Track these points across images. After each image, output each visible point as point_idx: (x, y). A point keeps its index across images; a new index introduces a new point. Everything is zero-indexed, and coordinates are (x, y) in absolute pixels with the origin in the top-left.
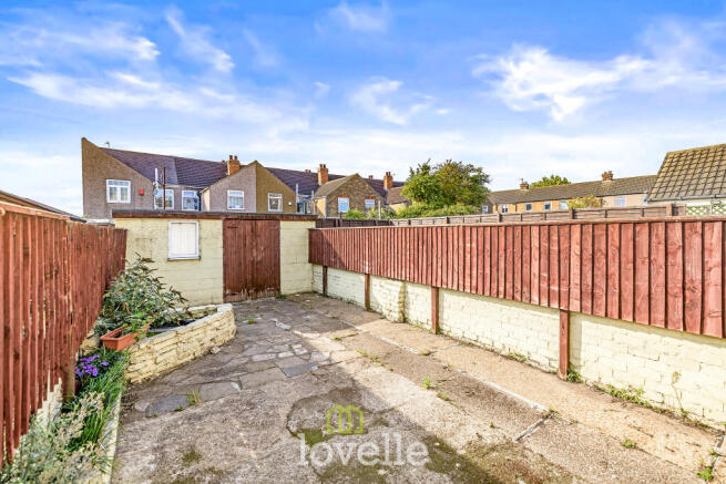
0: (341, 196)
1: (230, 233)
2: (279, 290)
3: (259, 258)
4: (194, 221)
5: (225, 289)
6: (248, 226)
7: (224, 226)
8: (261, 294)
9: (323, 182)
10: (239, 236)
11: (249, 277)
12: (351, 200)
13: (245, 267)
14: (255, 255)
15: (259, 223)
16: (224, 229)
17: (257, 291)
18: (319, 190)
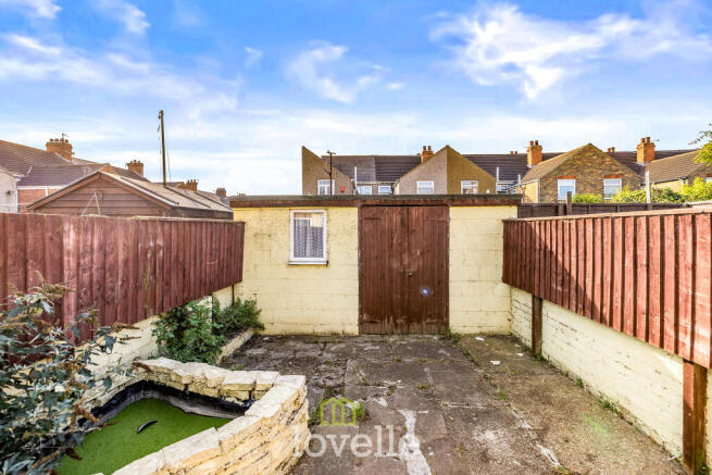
0: (562, 178)
1: (369, 227)
2: (446, 324)
3: (413, 269)
4: (321, 210)
5: (361, 313)
6: (396, 216)
7: (360, 215)
8: (416, 326)
9: (535, 163)
10: (383, 232)
11: (397, 297)
12: (577, 182)
13: (391, 282)
14: (406, 262)
15: (414, 211)
16: (360, 222)
17: (409, 322)
18: (529, 174)
